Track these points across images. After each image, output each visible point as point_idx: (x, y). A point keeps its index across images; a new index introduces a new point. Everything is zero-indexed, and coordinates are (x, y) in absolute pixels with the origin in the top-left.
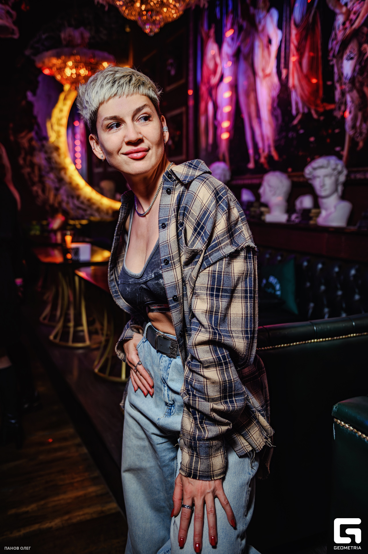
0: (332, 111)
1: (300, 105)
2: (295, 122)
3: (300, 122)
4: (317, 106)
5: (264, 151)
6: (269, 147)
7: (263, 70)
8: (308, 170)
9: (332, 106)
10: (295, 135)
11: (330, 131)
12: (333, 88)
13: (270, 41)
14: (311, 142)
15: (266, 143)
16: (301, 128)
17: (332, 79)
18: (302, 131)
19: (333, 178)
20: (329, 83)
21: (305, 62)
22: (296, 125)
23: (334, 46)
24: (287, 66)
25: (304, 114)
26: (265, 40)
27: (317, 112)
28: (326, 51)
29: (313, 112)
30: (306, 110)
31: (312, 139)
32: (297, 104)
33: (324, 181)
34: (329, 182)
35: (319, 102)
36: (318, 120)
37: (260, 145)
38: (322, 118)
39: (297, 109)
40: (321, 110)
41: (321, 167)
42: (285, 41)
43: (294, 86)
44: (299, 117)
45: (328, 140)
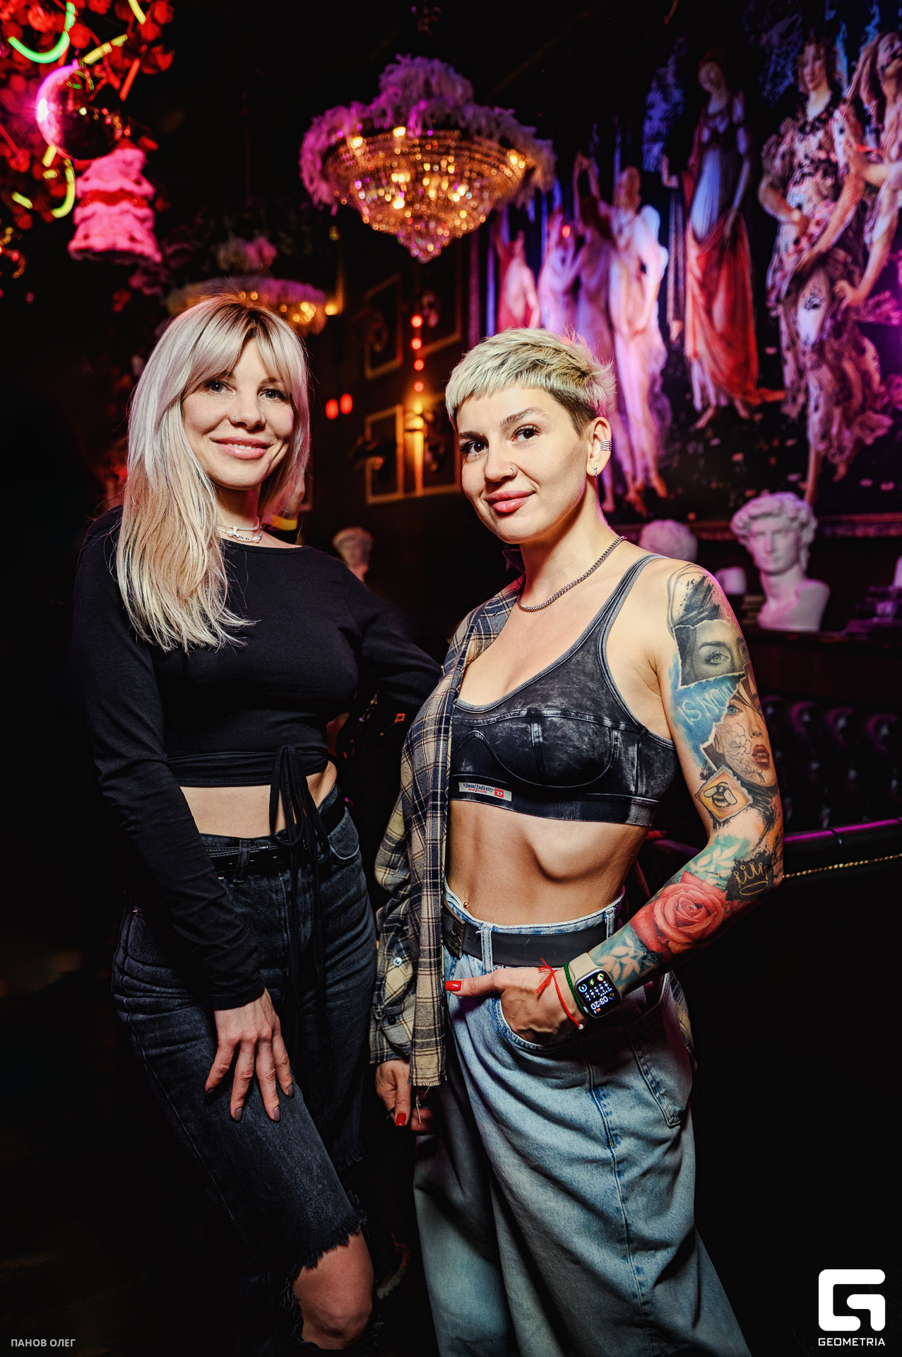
0: (778, 404)
1: (711, 391)
2: (701, 423)
3: (711, 422)
4: (745, 393)
5: (634, 479)
6: (646, 470)
7: (630, 322)
8: (740, 519)
9: (778, 396)
10: (701, 448)
11: (776, 443)
12: (779, 361)
13: (643, 268)
14: (737, 463)
15: (640, 464)
16: (715, 436)
17: (776, 342)
18: (715, 442)
19: (791, 536)
20: (771, 351)
21: (719, 308)
22: (703, 430)
23: (778, 281)
24: (680, 315)
25: (718, 407)
26: (634, 267)
27: (746, 405)
28: (761, 291)
29: (738, 404)
30: (723, 402)
31: (738, 457)
32: (703, 388)
33: (773, 542)
34: (783, 544)
35: (751, 386)
36: (750, 421)
37: (627, 466)
38: (758, 417)
39: (705, 398)
40: (756, 401)
41: (768, 515)
42: (677, 269)
43: (696, 354)
44: (710, 413)
45: (773, 461)
